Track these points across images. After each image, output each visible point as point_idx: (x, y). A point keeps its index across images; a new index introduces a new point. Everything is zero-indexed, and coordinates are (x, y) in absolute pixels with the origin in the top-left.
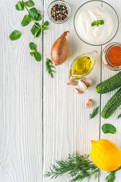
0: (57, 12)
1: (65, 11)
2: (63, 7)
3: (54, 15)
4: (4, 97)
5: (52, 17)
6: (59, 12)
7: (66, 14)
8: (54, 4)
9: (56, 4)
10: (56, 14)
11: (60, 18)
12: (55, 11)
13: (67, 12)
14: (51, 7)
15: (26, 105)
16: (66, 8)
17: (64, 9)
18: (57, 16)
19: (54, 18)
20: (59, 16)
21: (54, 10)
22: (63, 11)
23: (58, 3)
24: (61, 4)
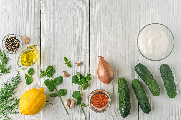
0: (10, 45)
1: (16, 41)
2: (13, 39)
3: (10, 48)
4: (56, 46)
5: (9, 50)
6: (12, 44)
7: (18, 42)
8: (4, 41)
9: (6, 39)
10: (11, 46)
11: (15, 47)
12: (9, 45)
13: (18, 41)
14: (4, 44)
15: (75, 53)
16: (15, 38)
17: (14, 39)
18: (12, 48)
19: (11, 51)
20: (13, 47)
21: (7, 44)
22: (15, 41)
23: (8, 38)
24: (10, 37)
